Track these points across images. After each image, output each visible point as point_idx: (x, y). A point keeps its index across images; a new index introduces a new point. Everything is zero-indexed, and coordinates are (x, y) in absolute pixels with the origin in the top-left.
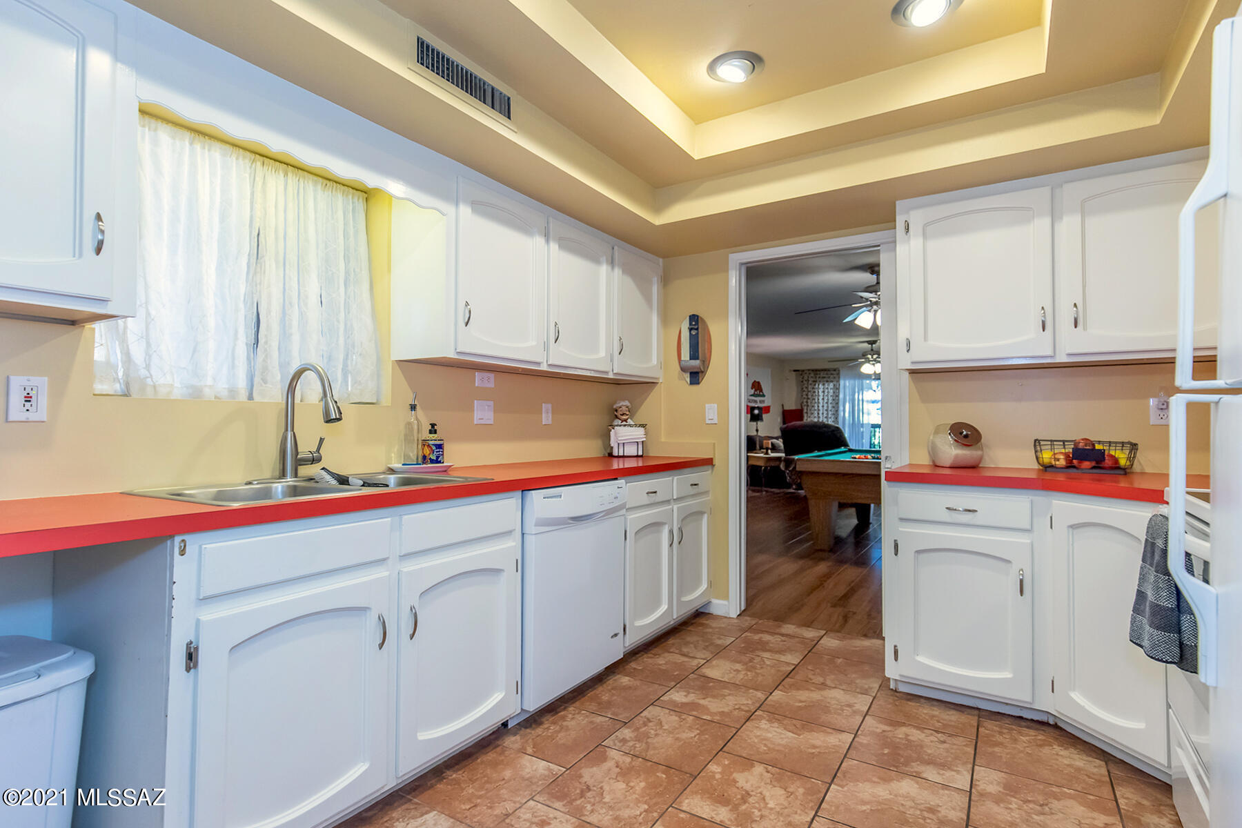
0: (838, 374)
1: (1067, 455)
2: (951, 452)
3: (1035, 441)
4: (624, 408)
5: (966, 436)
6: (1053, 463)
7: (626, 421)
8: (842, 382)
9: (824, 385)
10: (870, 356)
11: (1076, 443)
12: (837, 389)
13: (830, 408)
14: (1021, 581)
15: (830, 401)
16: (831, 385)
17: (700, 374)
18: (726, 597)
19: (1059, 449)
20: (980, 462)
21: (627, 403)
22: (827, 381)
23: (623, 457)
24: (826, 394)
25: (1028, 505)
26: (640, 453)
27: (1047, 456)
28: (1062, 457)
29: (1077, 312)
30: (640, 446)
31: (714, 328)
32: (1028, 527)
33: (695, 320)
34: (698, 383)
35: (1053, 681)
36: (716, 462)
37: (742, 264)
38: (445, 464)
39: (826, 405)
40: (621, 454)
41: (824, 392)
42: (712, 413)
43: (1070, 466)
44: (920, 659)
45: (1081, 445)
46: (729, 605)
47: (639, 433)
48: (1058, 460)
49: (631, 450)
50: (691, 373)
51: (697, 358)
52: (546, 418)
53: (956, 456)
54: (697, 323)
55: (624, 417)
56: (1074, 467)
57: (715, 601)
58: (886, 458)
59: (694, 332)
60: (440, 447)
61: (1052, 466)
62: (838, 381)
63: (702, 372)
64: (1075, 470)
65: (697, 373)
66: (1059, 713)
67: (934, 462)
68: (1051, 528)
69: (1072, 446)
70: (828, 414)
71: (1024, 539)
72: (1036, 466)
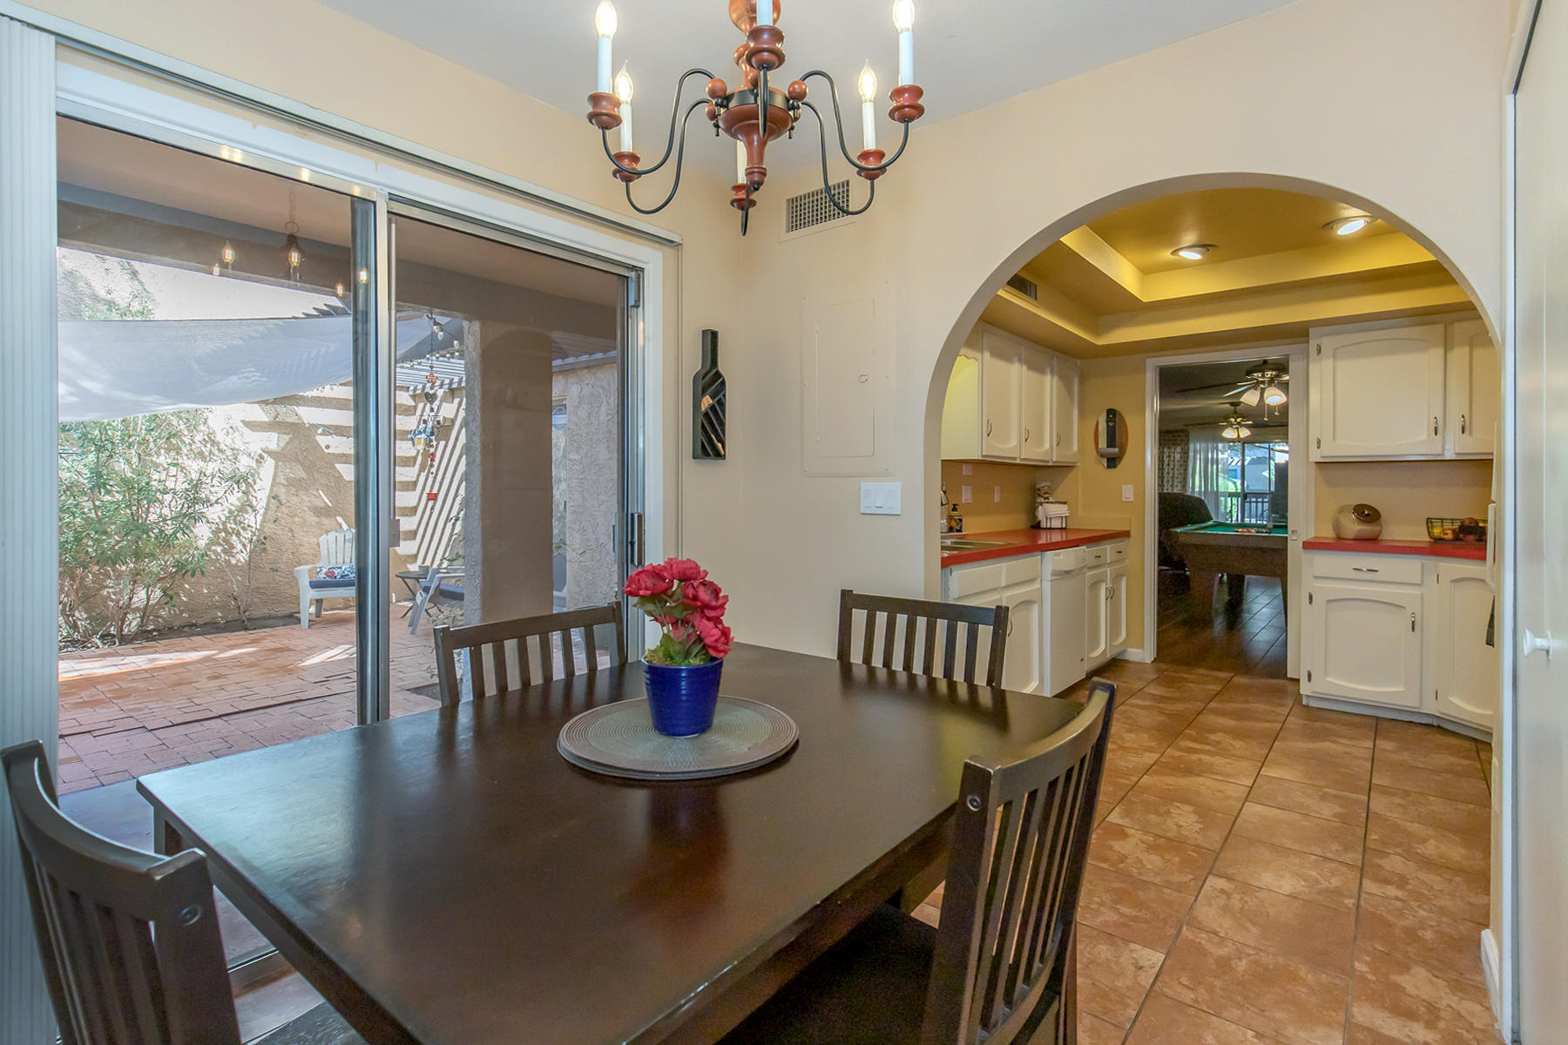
0: (1188, 436)
1: (1454, 531)
2: (1353, 527)
3: (1428, 519)
4: (1046, 488)
5: (1368, 515)
6: (1442, 536)
7: (1048, 498)
8: (1191, 446)
9: (1169, 448)
10: (1233, 420)
11: (1462, 522)
12: (1185, 453)
13: (1176, 476)
14: (1413, 622)
15: (1177, 467)
16: (1179, 449)
17: (1117, 461)
18: (1141, 646)
19: (1448, 525)
20: (1379, 535)
21: (1048, 484)
22: (1174, 445)
23: (1051, 529)
24: (1172, 459)
25: (1419, 568)
26: (1064, 526)
27: (1437, 531)
28: (1450, 532)
29: (1464, 421)
30: (1064, 519)
31: (1130, 421)
32: (1419, 582)
33: (1112, 414)
34: (1115, 467)
35: (1437, 692)
36: (1132, 533)
37: (1157, 367)
38: (963, 533)
39: (1171, 472)
40: (1049, 526)
41: (1169, 456)
42: (1128, 493)
43: (1456, 538)
44: (1329, 679)
45: (1467, 523)
46: (1143, 653)
47: (1062, 510)
48: (1447, 534)
49: (1056, 524)
50: (1108, 459)
51: (1114, 447)
52: (997, 498)
53: (1358, 531)
54: (1114, 415)
55: (1047, 496)
56: (1460, 540)
57: (1130, 650)
58: (1293, 532)
59: (1111, 424)
60: (961, 520)
61: (1441, 539)
62: (1187, 444)
63: (1119, 458)
64: (1460, 542)
65: (1114, 459)
66: (1442, 713)
67: (1337, 535)
68: (1438, 582)
69: (1459, 524)
70: (1173, 481)
71: (1416, 591)
72: (1428, 539)
